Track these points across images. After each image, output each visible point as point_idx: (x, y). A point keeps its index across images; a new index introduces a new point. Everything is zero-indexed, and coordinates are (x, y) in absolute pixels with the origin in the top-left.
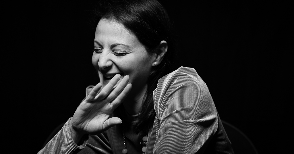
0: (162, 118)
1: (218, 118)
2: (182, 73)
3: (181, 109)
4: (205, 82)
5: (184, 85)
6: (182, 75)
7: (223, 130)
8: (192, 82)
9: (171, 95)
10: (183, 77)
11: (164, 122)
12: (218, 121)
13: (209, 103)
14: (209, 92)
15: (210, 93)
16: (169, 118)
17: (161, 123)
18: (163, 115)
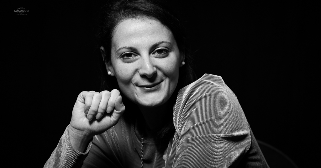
0: (182, 133)
1: (251, 135)
2: (206, 80)
3: (203, 122)
4: (234, 93)
5: (207, 93)
6: (206, 83)
7: (257, 148)
8: (217, 90)
9: (193, 106)
10: (207, 85)
11: (183, 138)
12: (251, 138)
13: (240, 116)
14: (239, 104)
15: (240, 106)
16: (189, 133)
17: (180, 139)
18: (182, 130)
